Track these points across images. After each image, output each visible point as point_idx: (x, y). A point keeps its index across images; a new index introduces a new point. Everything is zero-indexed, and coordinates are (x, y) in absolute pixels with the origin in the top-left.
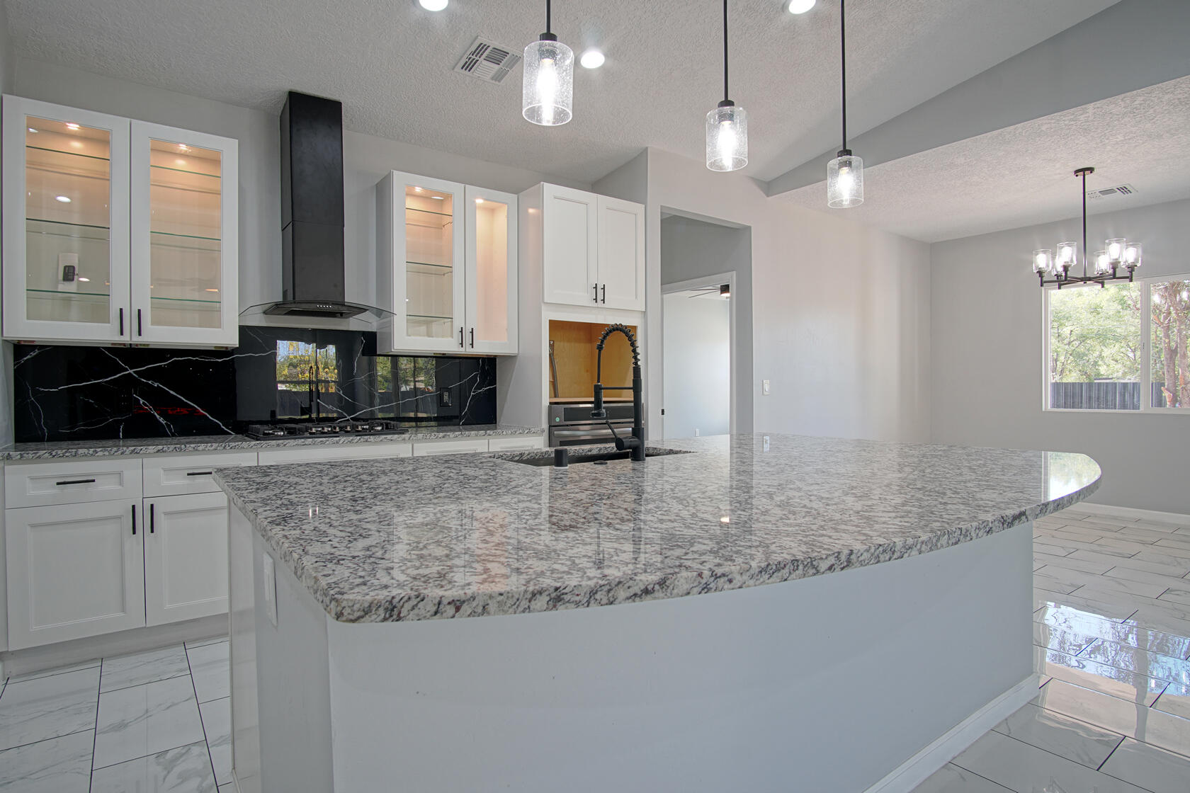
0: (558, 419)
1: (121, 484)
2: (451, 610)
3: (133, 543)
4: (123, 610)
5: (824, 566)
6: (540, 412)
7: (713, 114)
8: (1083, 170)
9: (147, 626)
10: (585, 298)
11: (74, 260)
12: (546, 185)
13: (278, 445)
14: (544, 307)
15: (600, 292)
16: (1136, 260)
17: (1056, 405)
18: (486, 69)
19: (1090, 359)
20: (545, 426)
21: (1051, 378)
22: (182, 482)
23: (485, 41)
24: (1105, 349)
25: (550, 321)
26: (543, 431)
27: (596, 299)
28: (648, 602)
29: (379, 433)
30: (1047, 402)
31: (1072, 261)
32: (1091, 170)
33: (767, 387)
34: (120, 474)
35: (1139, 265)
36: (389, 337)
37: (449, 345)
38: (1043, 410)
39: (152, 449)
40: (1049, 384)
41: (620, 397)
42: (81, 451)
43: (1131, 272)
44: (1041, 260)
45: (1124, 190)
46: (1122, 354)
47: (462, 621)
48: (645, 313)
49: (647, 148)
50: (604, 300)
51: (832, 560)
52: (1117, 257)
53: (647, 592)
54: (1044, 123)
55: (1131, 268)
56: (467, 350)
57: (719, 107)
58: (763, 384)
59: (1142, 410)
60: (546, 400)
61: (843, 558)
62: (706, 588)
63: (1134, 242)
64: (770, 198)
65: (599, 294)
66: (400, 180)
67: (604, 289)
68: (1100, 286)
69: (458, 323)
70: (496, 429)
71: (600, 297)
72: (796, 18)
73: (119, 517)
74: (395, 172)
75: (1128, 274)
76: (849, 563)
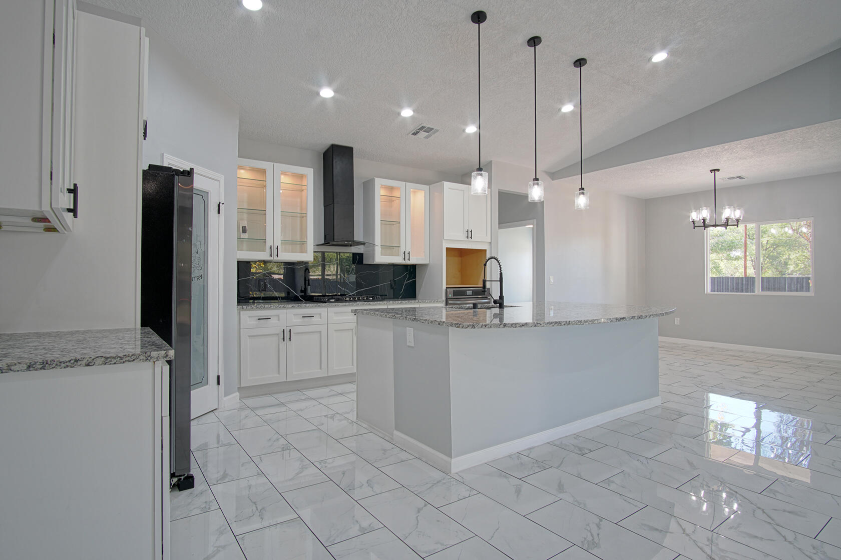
0: (450, 295)
1: (279, 320)
2: (484, 326)
3: (282, 344)
4: (279, 374)
5: (563, 324)
6: (442, 291)
7: (531, 183)
8: (715, 170)
9: (288, 381)
10: (462, 236)
11: (245, 224)
12: (445, 183)
13: (336, 305)
14: (443, 241)
15: (470, 233)
16: (740, 216)
17: (713, 290)
18: (422, 134)
19: (781, 260)
20: (444, 299)
21: (710, 274)
22: (299, 320)
23: (424, 125)
24: (792, 253)
25: (447, 248)
26: (443, 301)
27: (468, 237)
28: (523, 328)
29: (371, 301)
30: (708, 288)
31: (707, 216)
32: (718, 170)
33: (552, 280)
34: (278, 316)
35: (741, 219)
36: (373, 255)
37: (398, 260)
38: (706, 292)
39: (290, 306)
40: (709, 278)
41: (477, 285)
42: (266, 306)
43: (738, 222)
44: (694, 216)
45: (740, 177)
46: (804, 257)
47: (486, 329)
48: (490, 243)
49: (491, 161)
50: (471, 237)
51: (565, 323)
52: (729, 215)
53: (523, 325)
54: (686, 154)
55: (738, 221)
56: (407, 262)
57: (533, 181)
58: (550, 279)
59: (756, 293)
60: (444, 287)
61: (568, 322)
62: (535, 326)
63: (739, 207)
64: (554, 182)
65: (469, 234)
66: (379, 182)
67: (471, 232)
68: (725, 228)
69: (402, 249)
70: (415, 300)
71: (470, 236)
72: (565, 114)
73: (278, 334)
74: (376, 178)
75: (736, 224)
76: (569, 324)
